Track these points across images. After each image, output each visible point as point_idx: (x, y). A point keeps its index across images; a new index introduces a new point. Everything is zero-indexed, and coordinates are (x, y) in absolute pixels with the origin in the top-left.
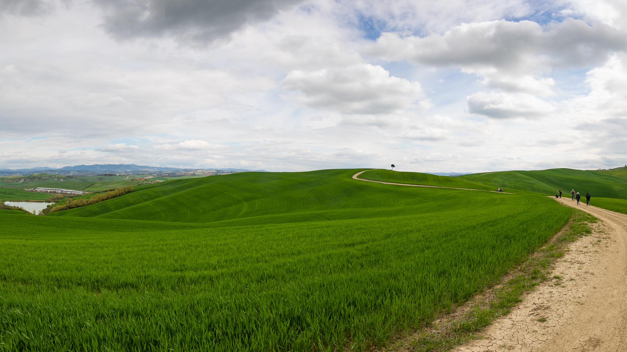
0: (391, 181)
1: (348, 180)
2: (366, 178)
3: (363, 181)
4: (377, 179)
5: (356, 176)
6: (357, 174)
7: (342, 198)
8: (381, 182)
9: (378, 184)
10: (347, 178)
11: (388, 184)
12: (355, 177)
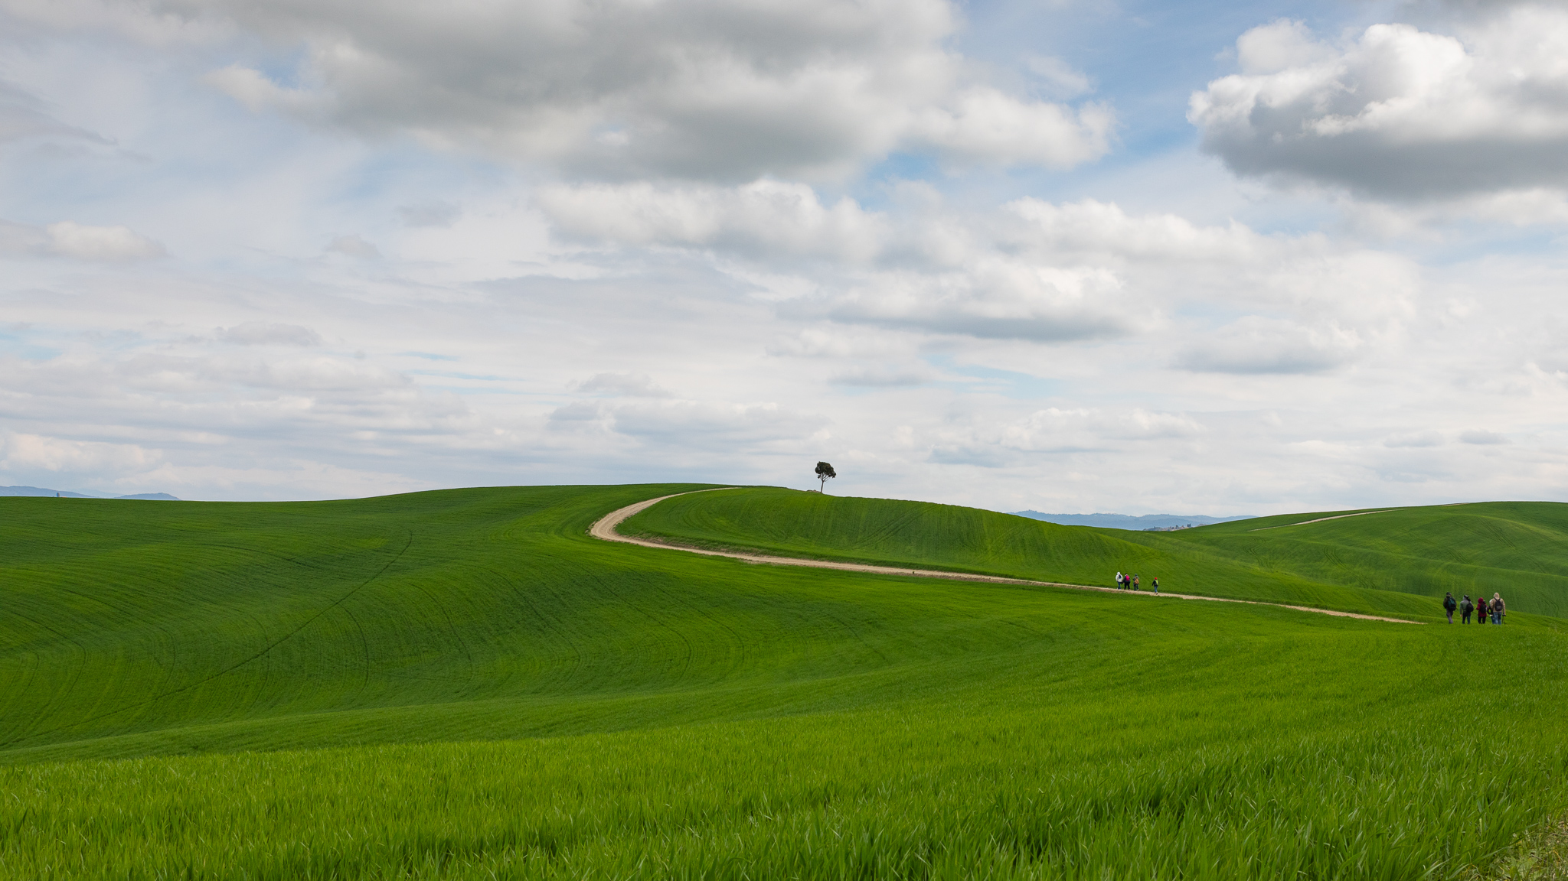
0: (791, 548)
1: (558, 542)
2: (660, 534)
3: (643, 547)
4: (721, 539)
5: (612, 524)
6: (619, 512)
7: (499, 643)
8: (736, 551)
9: (716, 563)
10: (560, 532)
11: (767, 565)
12: (603, 529)
